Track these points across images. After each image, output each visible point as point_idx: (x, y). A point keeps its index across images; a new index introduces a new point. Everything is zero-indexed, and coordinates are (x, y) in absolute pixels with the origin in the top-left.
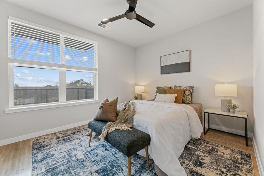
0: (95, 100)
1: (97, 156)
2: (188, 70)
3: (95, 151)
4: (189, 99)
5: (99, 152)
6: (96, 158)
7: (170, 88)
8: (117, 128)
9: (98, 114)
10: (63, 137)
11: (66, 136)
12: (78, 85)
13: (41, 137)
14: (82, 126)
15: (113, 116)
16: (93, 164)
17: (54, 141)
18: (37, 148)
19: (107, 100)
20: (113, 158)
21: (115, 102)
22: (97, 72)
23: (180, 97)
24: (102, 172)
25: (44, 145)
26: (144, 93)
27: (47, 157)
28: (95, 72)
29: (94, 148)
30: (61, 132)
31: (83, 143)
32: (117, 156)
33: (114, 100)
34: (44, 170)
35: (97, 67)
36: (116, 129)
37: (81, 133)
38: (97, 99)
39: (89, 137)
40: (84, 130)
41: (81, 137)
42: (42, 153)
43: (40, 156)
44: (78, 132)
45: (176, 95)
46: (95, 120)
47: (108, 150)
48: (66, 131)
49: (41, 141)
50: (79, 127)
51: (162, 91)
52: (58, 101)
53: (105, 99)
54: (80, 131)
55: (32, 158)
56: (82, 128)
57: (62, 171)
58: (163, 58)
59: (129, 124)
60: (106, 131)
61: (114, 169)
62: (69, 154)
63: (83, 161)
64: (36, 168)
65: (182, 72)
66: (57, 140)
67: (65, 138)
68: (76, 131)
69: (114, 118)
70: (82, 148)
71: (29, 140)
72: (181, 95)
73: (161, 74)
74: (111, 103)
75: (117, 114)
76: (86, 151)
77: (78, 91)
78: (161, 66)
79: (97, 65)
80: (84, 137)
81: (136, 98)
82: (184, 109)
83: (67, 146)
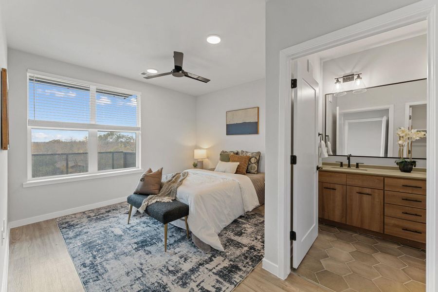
0: (138, 169)
1: (137, 231)
2: (256, 132)
3: (135, 227)
4: (255, 168)
5: (140, 228)
6: (136, 233)
7: (237, 153)
8: (158, 200)
9: (138, 186)
10: (95, 216)
11: (99, 215)
12: (111, 140)
13: (66, 216)
14: (119, 204)
15: (154, 188)
16: (132, 237)
17: (85, 220)
18: (66, 227)
19: (150, 171)
20: (154, 233)
21: (160, 173)
22: (140, 132)
23: (243, 166)
24: (141, 243)
25: (73, 224)
26: (207, 160)
27: (80, 234)
28: (137, 132)
29: (134, 225)
30: (92, 211)
31: (120, 221)
32: (159, 231)
33: (158, 171)
34: (79, 244)
35: (140, 126)
36: (157, 202)
37: (118, 212)
38: (140, 168)
39: (128, 215)
40: (122, 207)
41: (119, 215)
42: (73, 231)
43: (71, 234)
44: (113, 210)
45: (238, 163)
46: (135, 193)
47: (150, 227)
48: (99, 209)
49: (68, 220)
50: (116, 205)
51: (226, 157)
52: (87, 171)
53: (148, 169)
54: (117, 210)
55: (63, 235)
56: (119, 206)
57: (99, 244)
58: (229, 114)
59: (172, 196)
60: (146, 203)
61: (154, 241)
62: (105, 231)
63: (122, 236)
64: (71, 243)
65: (250, 134)
66: (89, 219)
67: (98, 217)
68: (111, 209)
69: (157, 191)
70: (119, 226)
71: (52, 220)
72: (245, 163)
73: (227, 134)
74: (155, 174)
75: (161, 186)
76: (124, 228)
77: (113, 155)
78: (227, 125)
79: (140, 123)
80: (122, 215)
81: (195, 166)
82: (237, 181)
83: (102, 224)
